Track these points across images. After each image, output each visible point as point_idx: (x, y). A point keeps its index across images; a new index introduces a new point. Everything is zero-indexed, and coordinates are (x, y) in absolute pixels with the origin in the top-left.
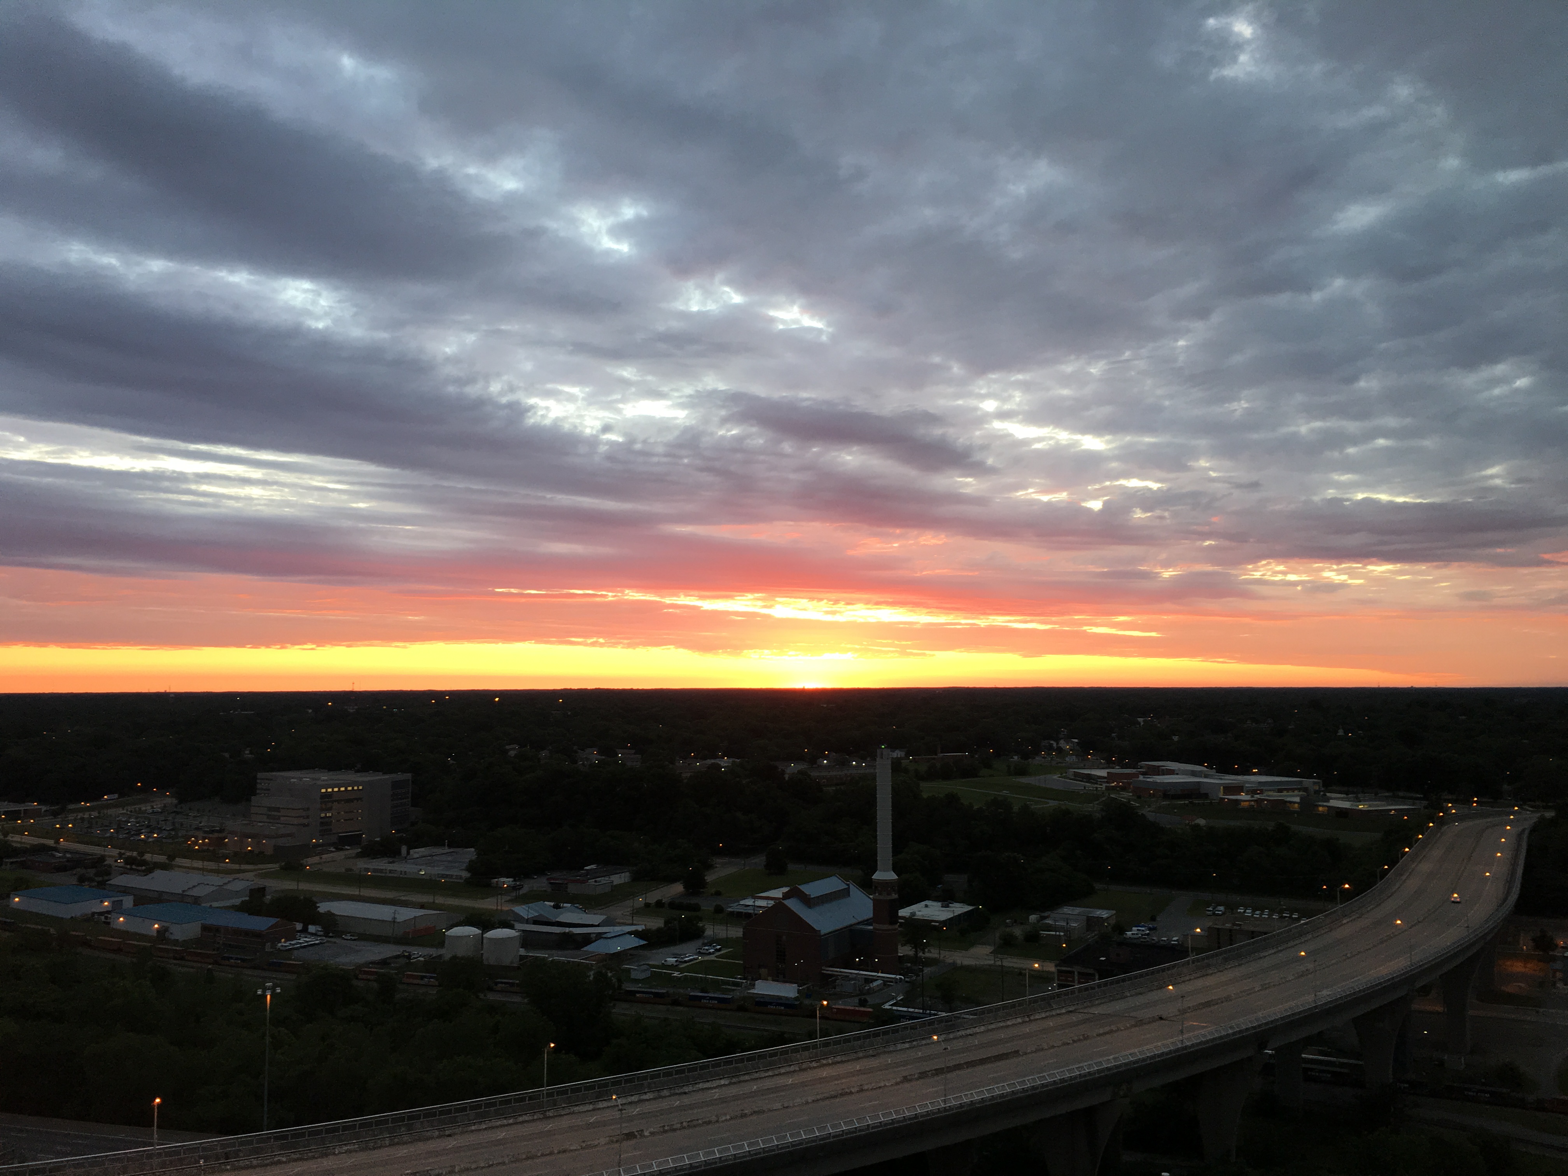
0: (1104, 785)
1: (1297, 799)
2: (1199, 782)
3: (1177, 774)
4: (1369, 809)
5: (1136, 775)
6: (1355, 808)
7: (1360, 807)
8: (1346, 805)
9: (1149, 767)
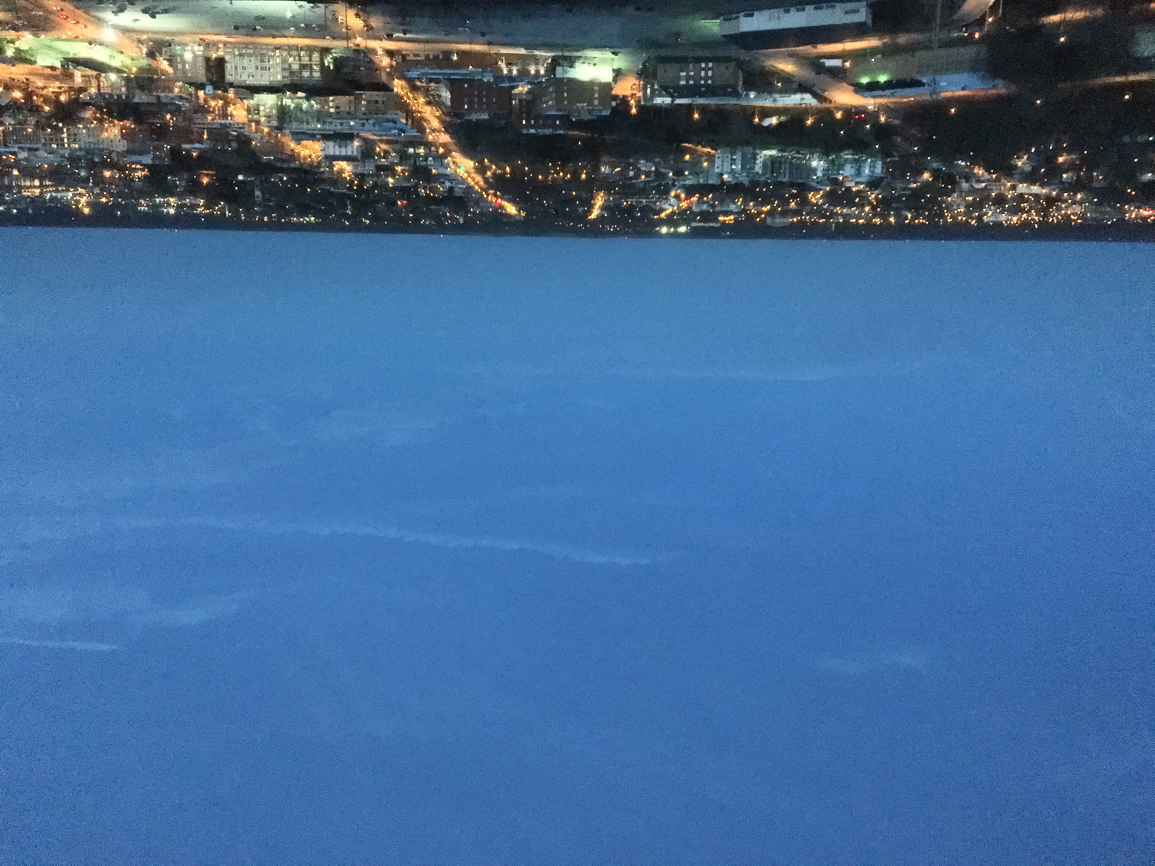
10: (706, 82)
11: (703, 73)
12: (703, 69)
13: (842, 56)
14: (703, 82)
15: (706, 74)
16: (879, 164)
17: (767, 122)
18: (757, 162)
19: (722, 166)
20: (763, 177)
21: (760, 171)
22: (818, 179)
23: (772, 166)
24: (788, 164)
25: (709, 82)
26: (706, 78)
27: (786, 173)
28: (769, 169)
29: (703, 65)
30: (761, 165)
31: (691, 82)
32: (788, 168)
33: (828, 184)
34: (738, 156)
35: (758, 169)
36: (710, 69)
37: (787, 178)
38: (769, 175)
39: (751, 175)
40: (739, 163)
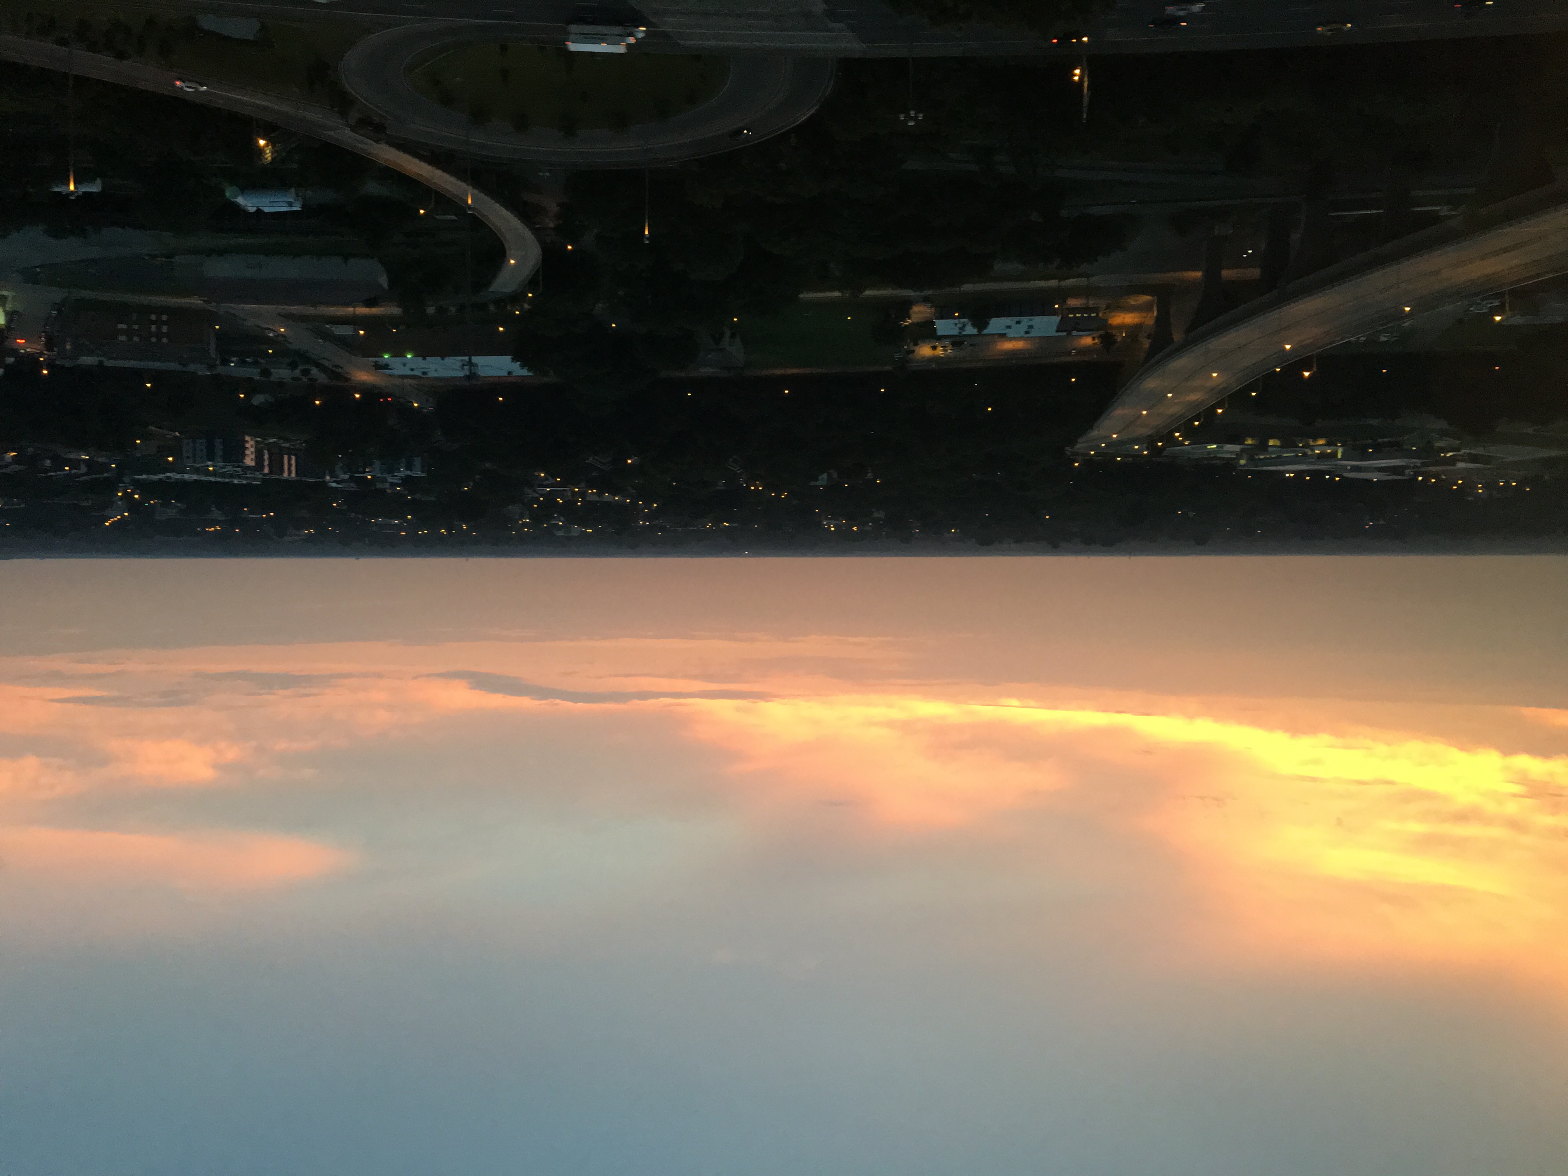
0: (1462, 452)
1: (1270, 449)
2: (1361, 461)
3: (1375, 468)
4: (1206, 445)
5: (1424, 465)
6: (1220, 445)
7: (1215, 446)
8: (1229, 447)
9: (1402, 474)
10: (158, 340)
11: (153, 328)
13: (355, 321)
14: (154, 340)
15: (159, 329)
16: (417, 462)
17: (258, 400)
18: (247, 452)
19: (194, 455)
20: (257, 473)
21: (253, 464)
22: (337, 477)
23: (270, 458)
24: (293, 457)
25: (165, 340)
26: (159, 335)
27: (292, 469)
28: (266, 463)
29: (153, 317)
30: (253, 456)
31: (136, 339)
32: (293, 462)
33: (352, 485)
34: (218, 444)
35: (249, 461)
36: (164, 323)
37: (293, 475)
38: (266, 471)
39: (239, 469)
40: (219, 452)
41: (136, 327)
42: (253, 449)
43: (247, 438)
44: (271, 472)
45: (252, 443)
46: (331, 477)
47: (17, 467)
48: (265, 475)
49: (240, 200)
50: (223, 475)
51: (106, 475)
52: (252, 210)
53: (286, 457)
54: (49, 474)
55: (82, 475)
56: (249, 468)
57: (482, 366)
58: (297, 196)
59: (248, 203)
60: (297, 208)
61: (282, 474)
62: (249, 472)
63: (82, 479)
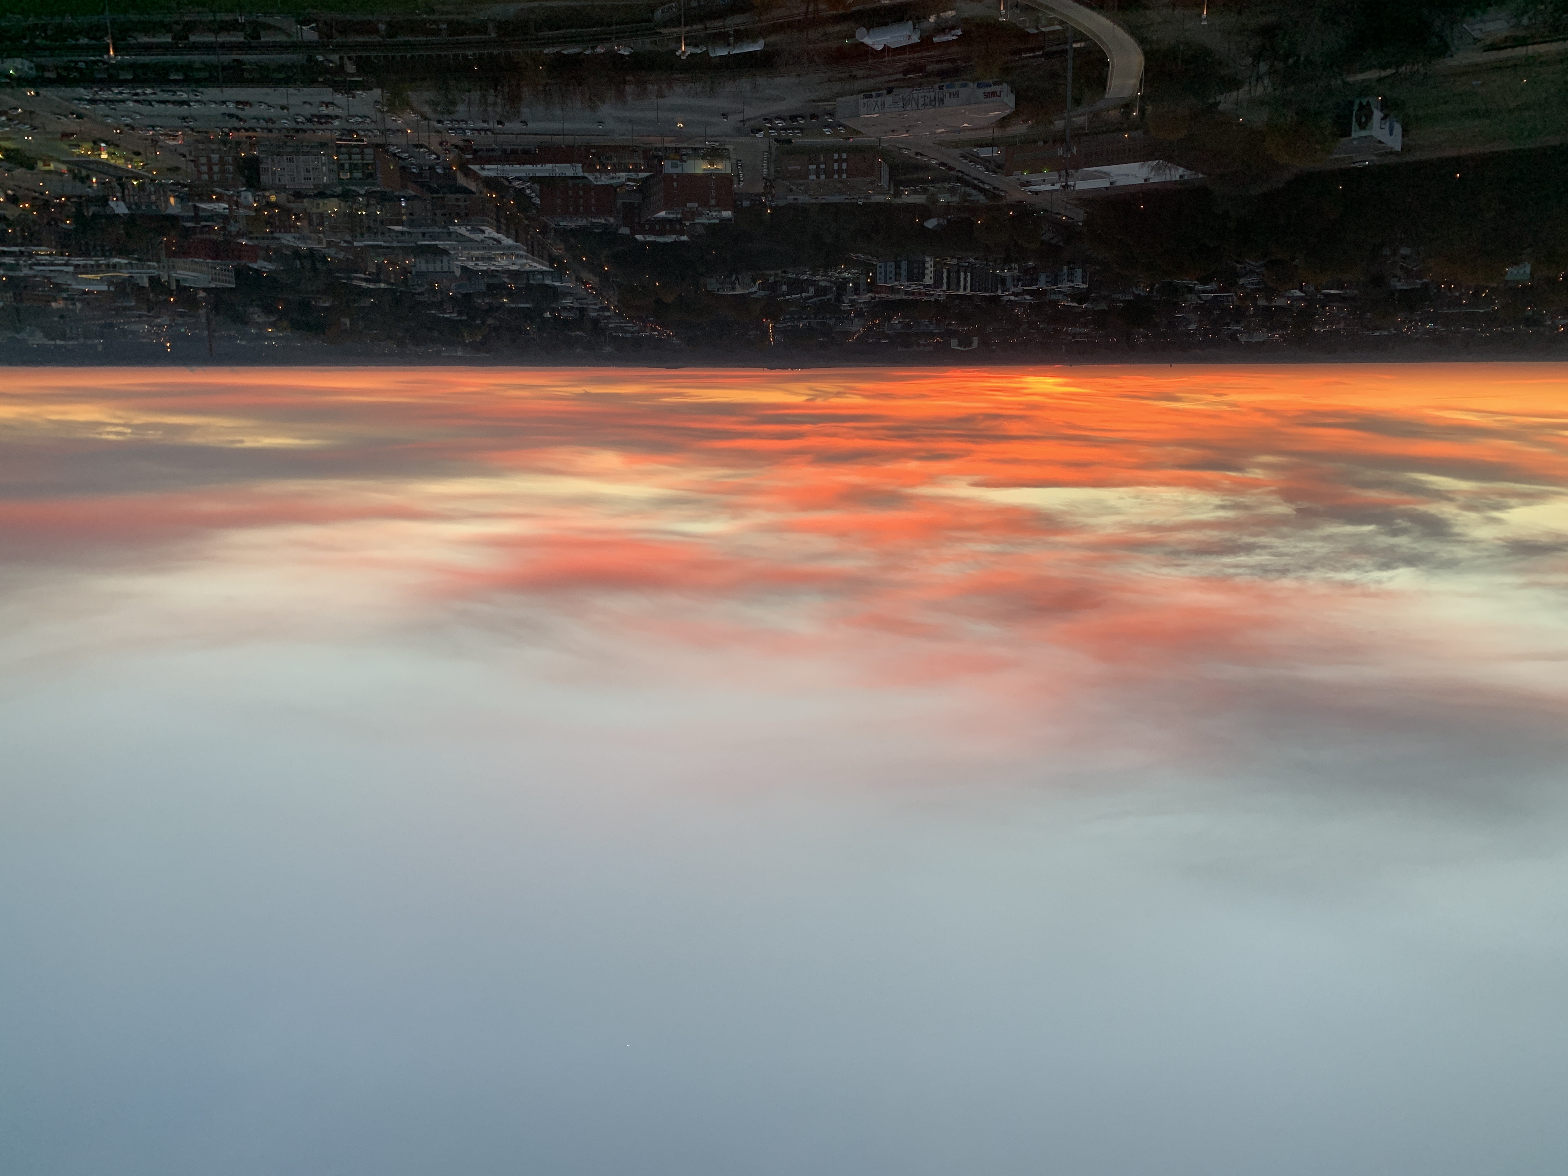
10: (840, 176)
11: (836, 166)
12: (836, 161)
13: (995, 143)
14: (836, 176)
15: (840, 166)
16: (1079, 272)
17: (931, 224)
18: (926, 272)
19: (885, 276)
20: (938, 290)
21: (931, 282)
22: (1008, 290)
23: (948, 277)
24: (969, 274)
25: (844, 176)
26: (840, 171)
27: (967, 285)
28: (945, 280)
29: (836, 156)
30: (932, 275)
31: (823, 177)
32: (969, 279)
33: (1028, 297)
34: (904, 265)
35: (928, 280)
36: (844, 160)
37: (968, 290)
38: (945, 288)
39: (922, 287)
40: (904, 273)
41: (823, 166)
42: (932, 269)
43: (927, 259)
44: (948, 288)
45: (932, 263)
46: (1003, 292)
47: (762, 293)
48: (944, 291)
49: (868, 41)
50: (913, 293)
51: (828, 297)
52: (880, 48)
53: (962, 274)
54: (787, 297)
55: (811, 298)
56: (929, 286)
57: (1116, 175)
58: (914, 28)
59: (876, 40)
60: (915, 39)
61: (958, 290)
62: (930, 289)
63: (811, 300)
